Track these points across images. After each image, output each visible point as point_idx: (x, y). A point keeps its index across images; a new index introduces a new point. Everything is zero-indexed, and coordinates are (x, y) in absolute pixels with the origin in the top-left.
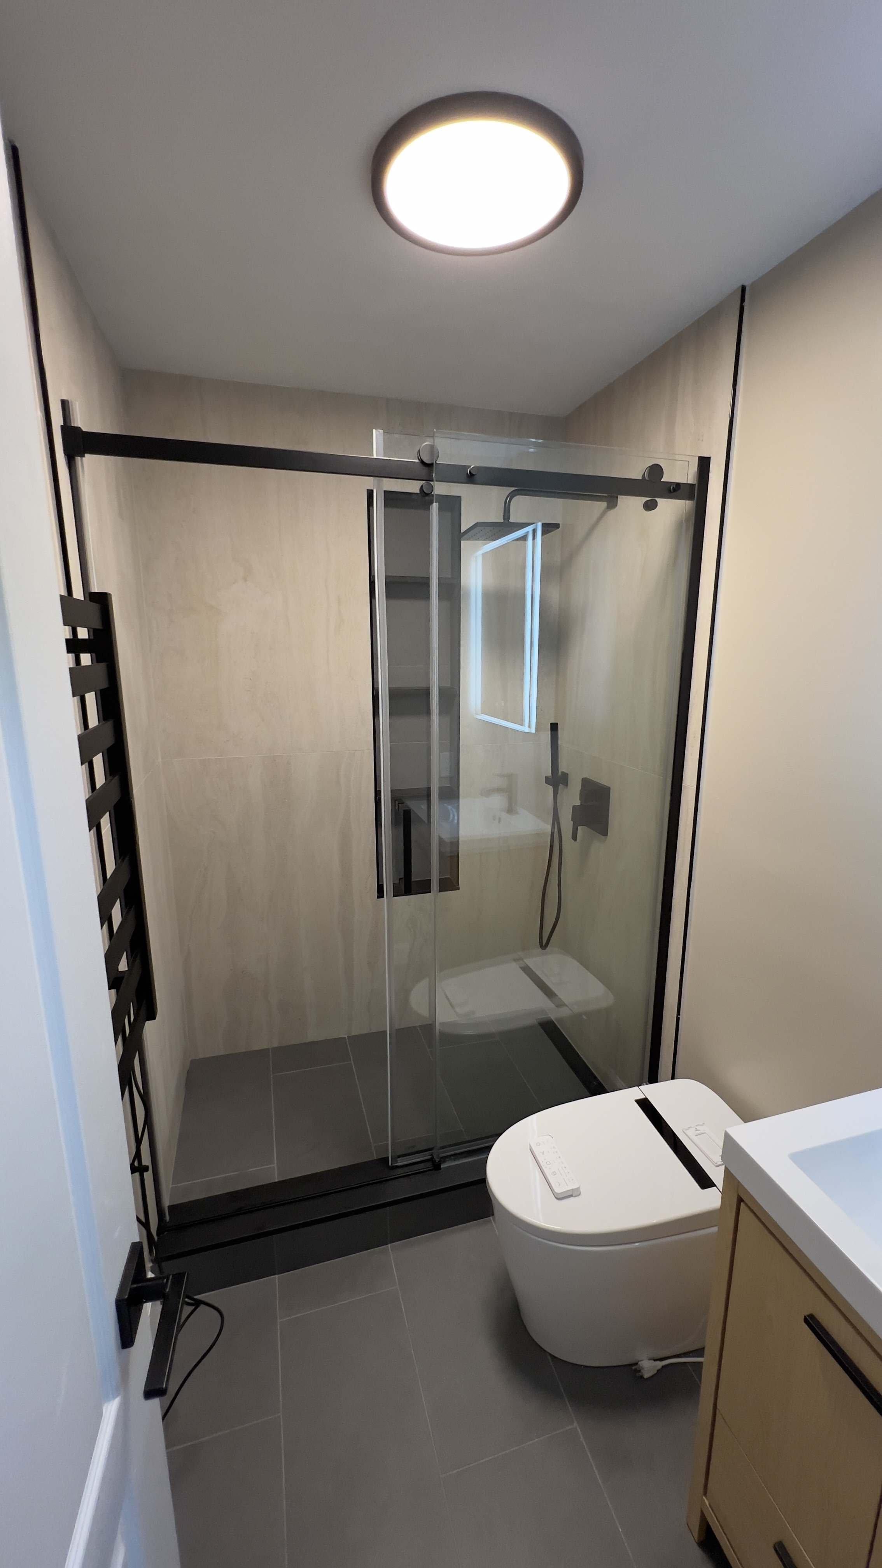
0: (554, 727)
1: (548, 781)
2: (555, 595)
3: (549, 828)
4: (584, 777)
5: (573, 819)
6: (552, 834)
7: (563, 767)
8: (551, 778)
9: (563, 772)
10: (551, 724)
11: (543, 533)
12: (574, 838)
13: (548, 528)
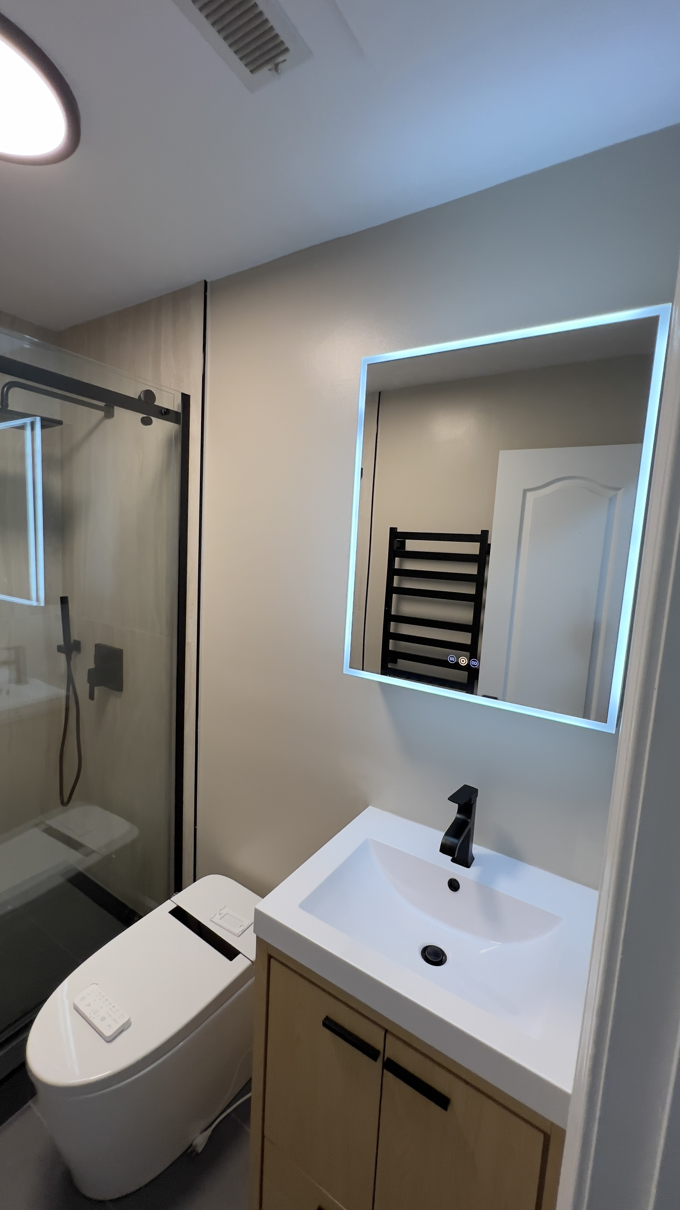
0: (64, 601)
1: (60, 649)
2: (57, 484)
3: (63, 692)
4: (97, 642)
5: (90, 680)
6: (68, 697)
7: (75, 636)
8: (63, 646)
9: (75, 641)
10: (61, 598)
11: (43, 427)
12: (92, 697)
13: (47, 423)
